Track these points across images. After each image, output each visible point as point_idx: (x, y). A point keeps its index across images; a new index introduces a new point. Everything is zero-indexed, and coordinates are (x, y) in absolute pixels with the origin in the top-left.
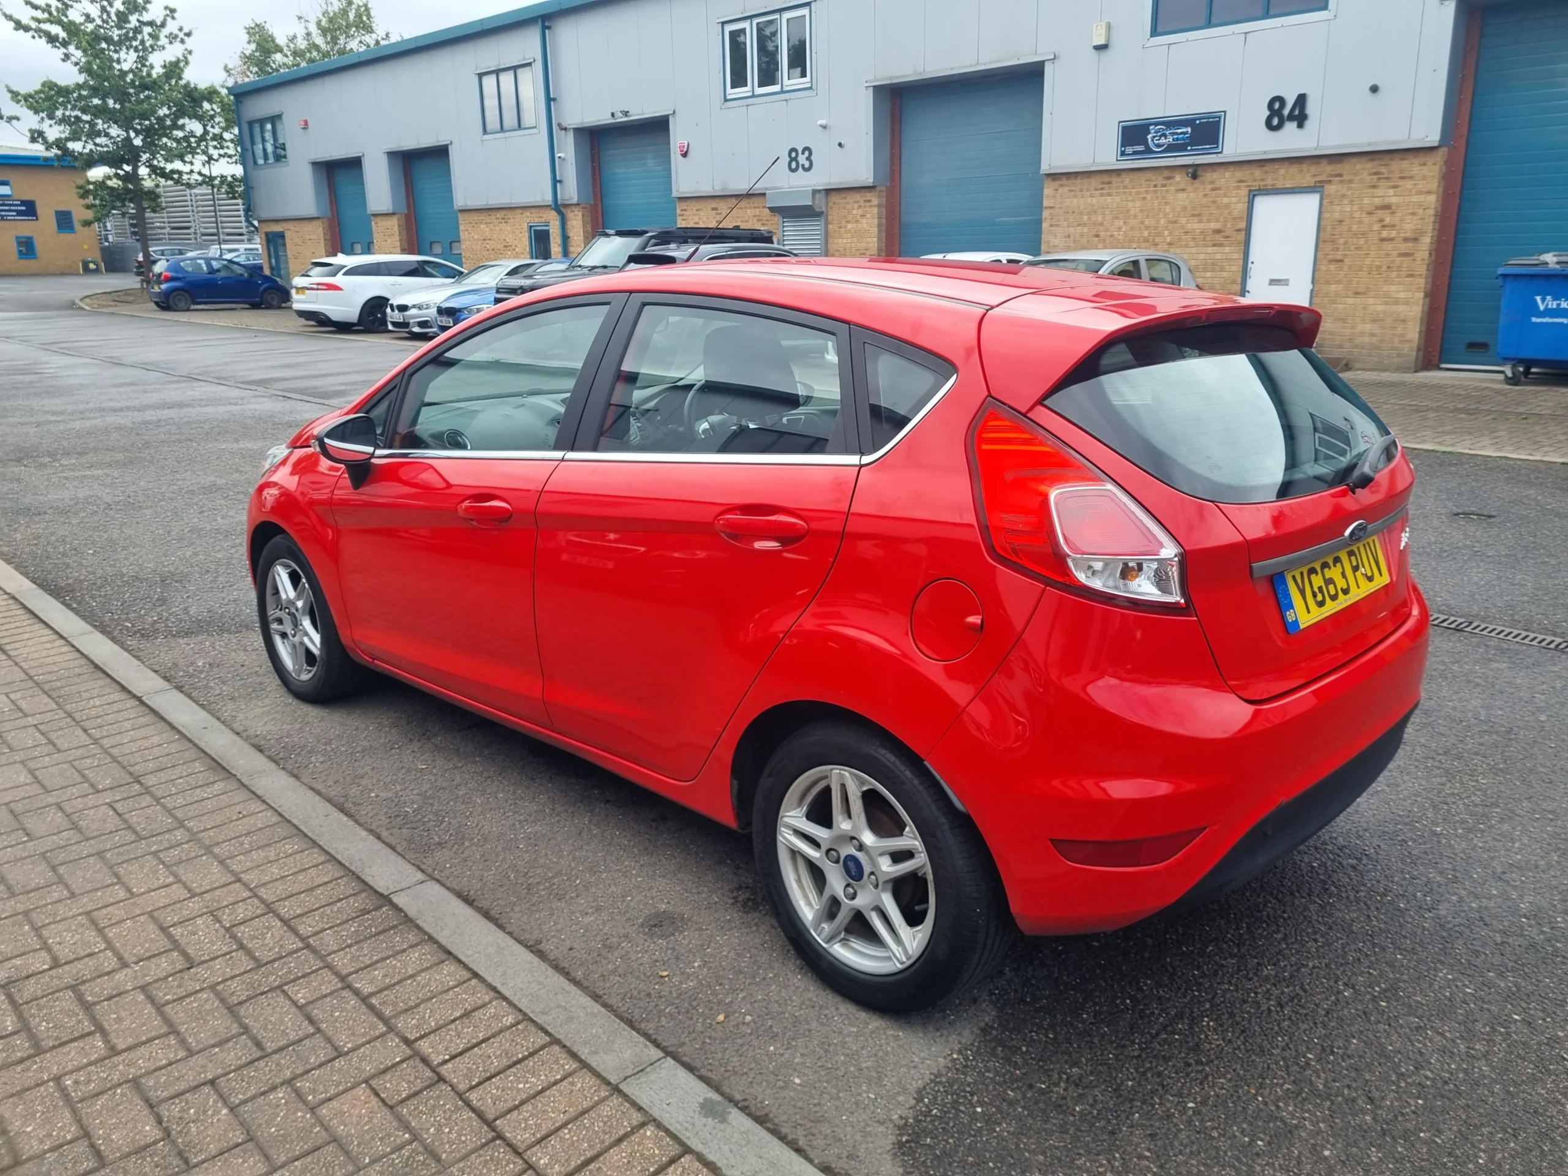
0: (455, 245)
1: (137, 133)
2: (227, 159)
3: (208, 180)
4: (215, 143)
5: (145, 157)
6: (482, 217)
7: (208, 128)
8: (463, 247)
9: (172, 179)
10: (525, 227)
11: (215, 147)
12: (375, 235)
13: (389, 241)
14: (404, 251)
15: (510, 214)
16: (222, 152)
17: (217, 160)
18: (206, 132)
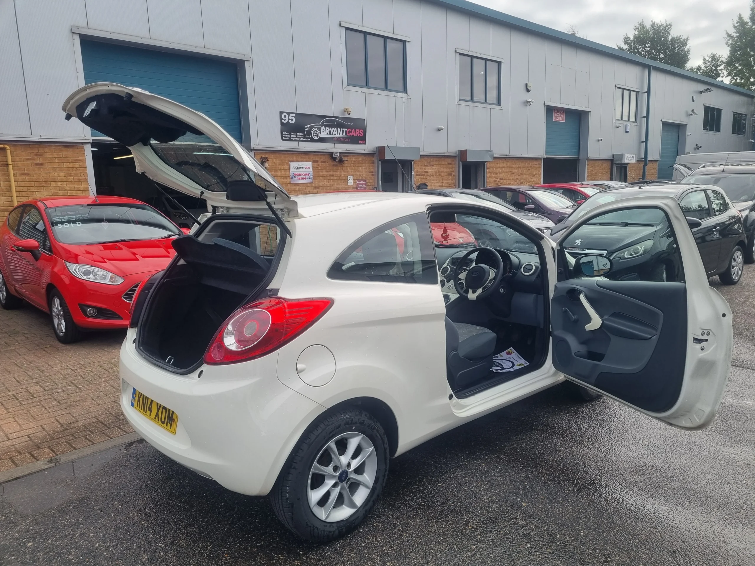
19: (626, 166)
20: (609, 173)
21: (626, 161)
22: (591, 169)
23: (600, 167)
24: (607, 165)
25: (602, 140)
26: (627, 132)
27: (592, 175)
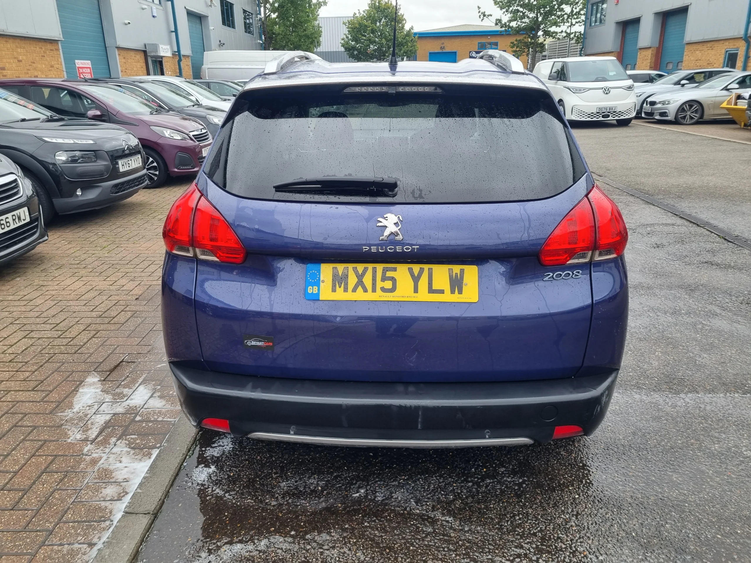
0: (680, 63)
1: (541, 14)
2: (579, 24)
3: (568, 35)
4: (575, 17)
5: (542, 26)
6: (699, 47)
7: (574, 9)
8: (684, 65)
9: (552, 36)
10: (723, 51)
11: (574, 19)
12: (638, 60)
13: (645, 63)
14: (651, 68)
15: (716, 44)
16: (577, 20)
17: (574, 25)
18: (572, 11)
19: (161, 59)
20: (145, 67)
21: (162, 54)
22: (124, 60)
23: (133, 59)
24: (140, 57)
25: (129, 23)
26: (154, 16)
27: (126, 69)
